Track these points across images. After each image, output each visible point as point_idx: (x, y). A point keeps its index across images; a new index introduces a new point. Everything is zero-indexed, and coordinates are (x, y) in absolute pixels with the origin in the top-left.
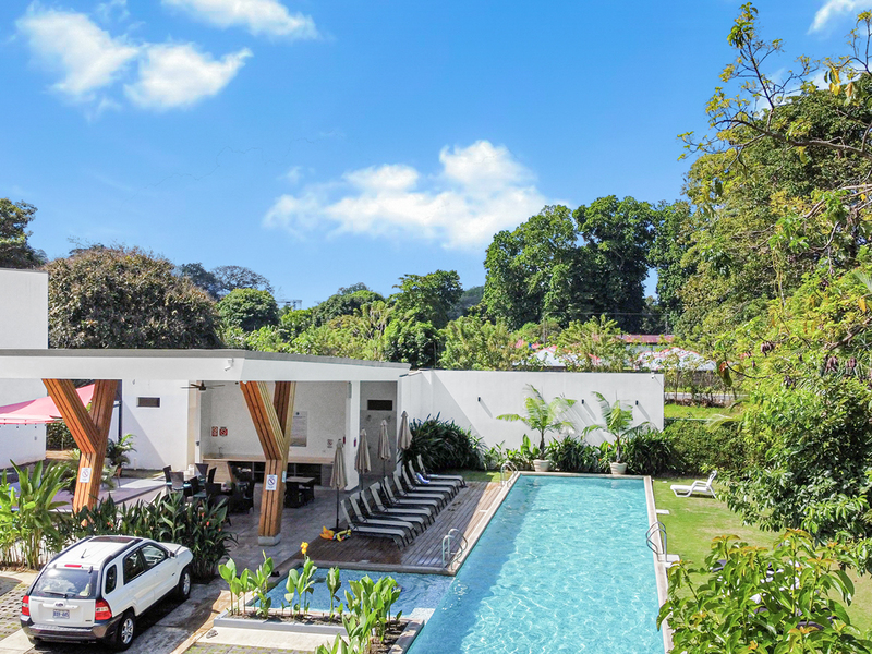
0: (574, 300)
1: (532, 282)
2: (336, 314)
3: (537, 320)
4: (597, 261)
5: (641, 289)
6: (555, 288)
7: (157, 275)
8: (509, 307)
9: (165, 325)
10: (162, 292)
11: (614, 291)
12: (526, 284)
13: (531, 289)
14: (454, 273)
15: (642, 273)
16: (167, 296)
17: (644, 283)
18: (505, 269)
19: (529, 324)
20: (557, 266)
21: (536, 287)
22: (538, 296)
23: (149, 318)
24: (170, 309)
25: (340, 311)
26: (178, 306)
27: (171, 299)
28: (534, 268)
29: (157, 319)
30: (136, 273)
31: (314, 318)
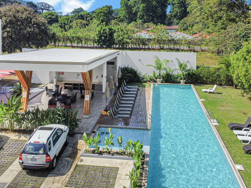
0: (146, 15)
1: (134, 10)
2: (76, 19)
3: (135, 20)
4: (153, 3)
5: (165, 12)
6: (141, 11)
7: (29, 14)
8: (127, 17)
9: (32, 30)
10: (31, 19)
11: (158, 12)
12: (132, 10)
13: (134, 11)
14: (111, 6)
15: (166, 7)
16: (33, 20)
17: (167, 10)
18: (126, 5)
19: (133, 22)
20: (142, 5)
21: (135, 11)
22: (136, 13)
23: (27, 27)
24: (34, 24)
25: (77, 18)
26: (36, 24)
27: (34, 21)
28: (135, 5)
29: (30, 28)
30: (22, 13)
31: (69, 20)
